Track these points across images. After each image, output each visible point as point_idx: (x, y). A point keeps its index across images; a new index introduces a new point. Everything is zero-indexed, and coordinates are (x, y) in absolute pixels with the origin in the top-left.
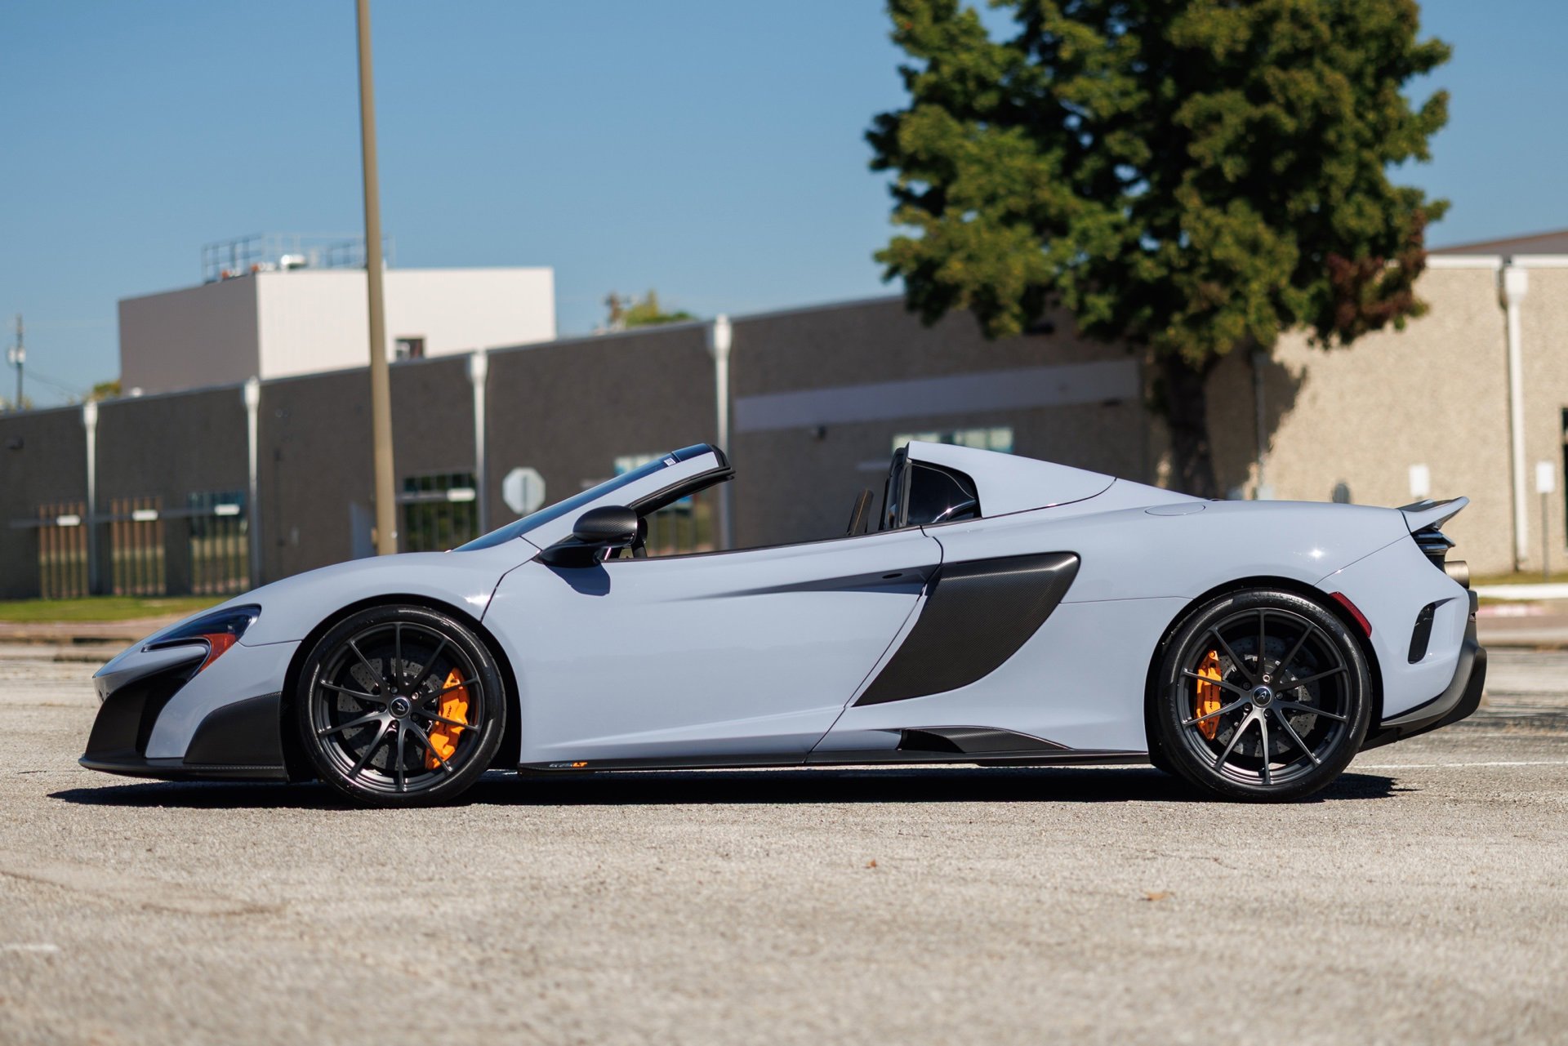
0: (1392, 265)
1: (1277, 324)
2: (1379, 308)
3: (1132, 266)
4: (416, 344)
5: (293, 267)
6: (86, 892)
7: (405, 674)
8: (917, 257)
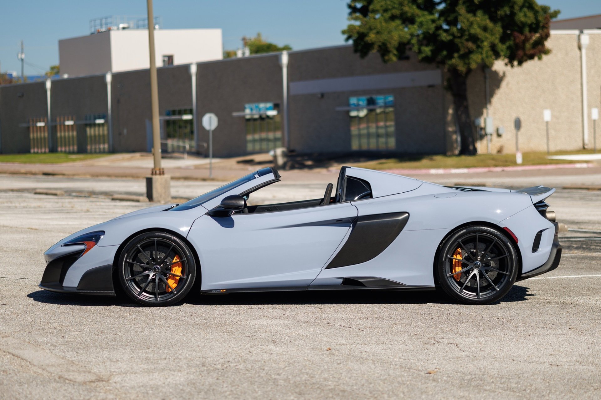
0: (537, 35)
1: (494, 57)
2: (532, 52)
3: (439, 35)
4: (170, 58)
5: (124, 28)
6: (39, 368)
7: (158, 257)
8: (358, 33)
